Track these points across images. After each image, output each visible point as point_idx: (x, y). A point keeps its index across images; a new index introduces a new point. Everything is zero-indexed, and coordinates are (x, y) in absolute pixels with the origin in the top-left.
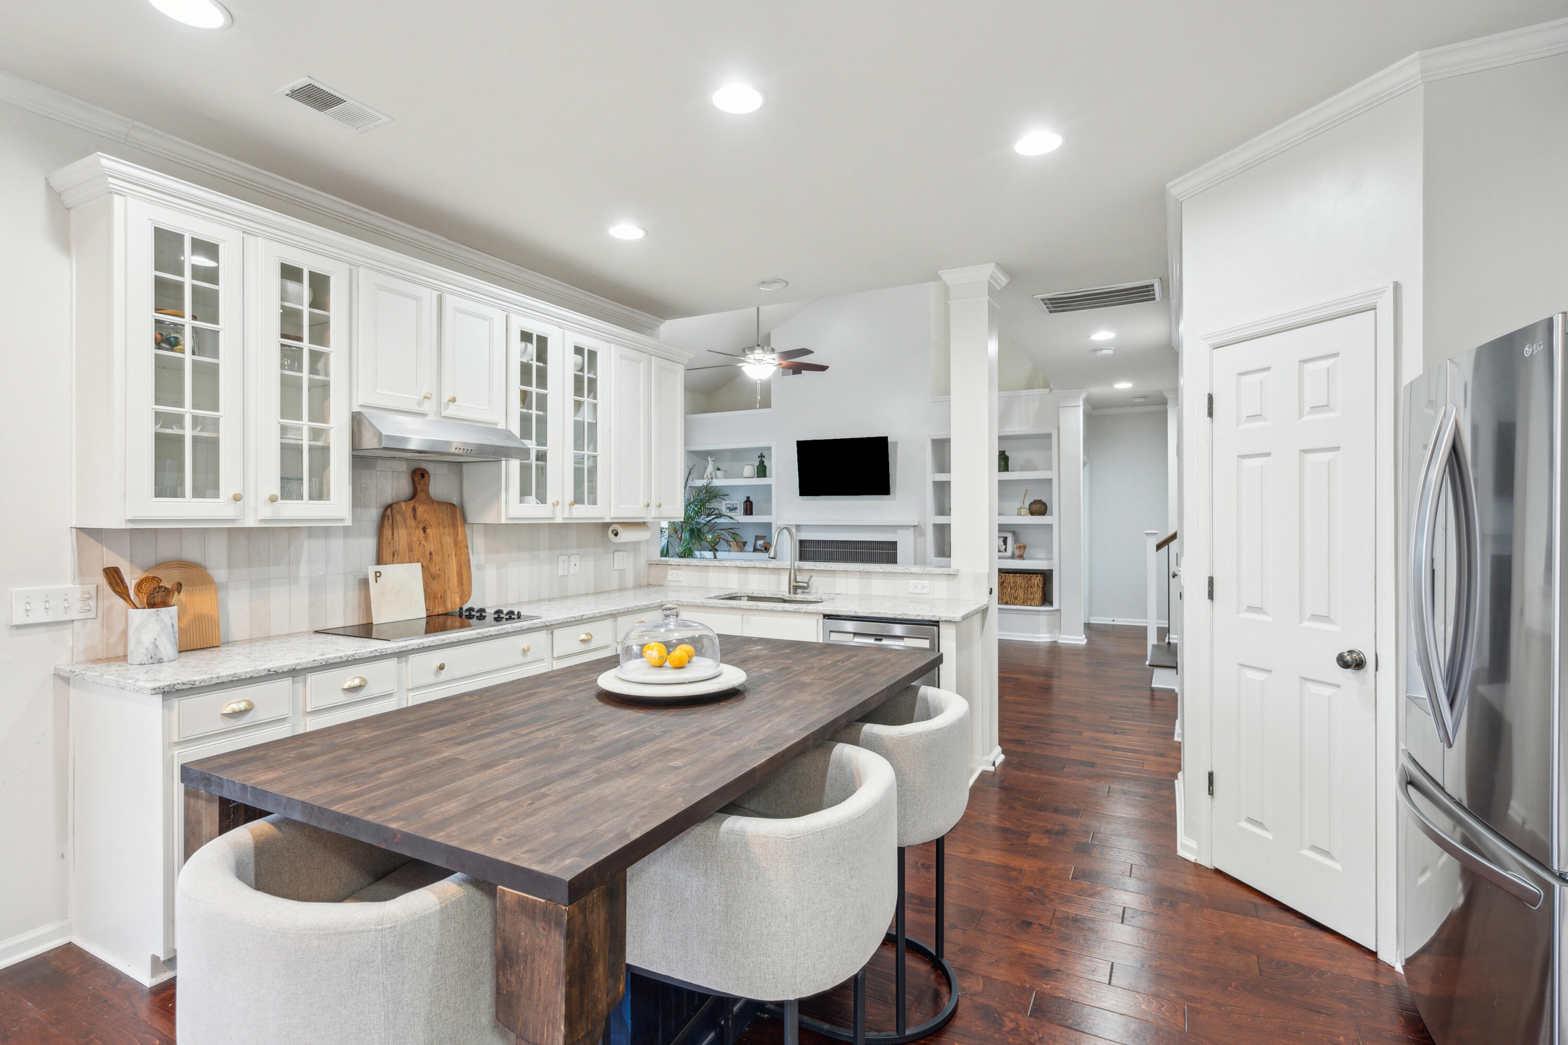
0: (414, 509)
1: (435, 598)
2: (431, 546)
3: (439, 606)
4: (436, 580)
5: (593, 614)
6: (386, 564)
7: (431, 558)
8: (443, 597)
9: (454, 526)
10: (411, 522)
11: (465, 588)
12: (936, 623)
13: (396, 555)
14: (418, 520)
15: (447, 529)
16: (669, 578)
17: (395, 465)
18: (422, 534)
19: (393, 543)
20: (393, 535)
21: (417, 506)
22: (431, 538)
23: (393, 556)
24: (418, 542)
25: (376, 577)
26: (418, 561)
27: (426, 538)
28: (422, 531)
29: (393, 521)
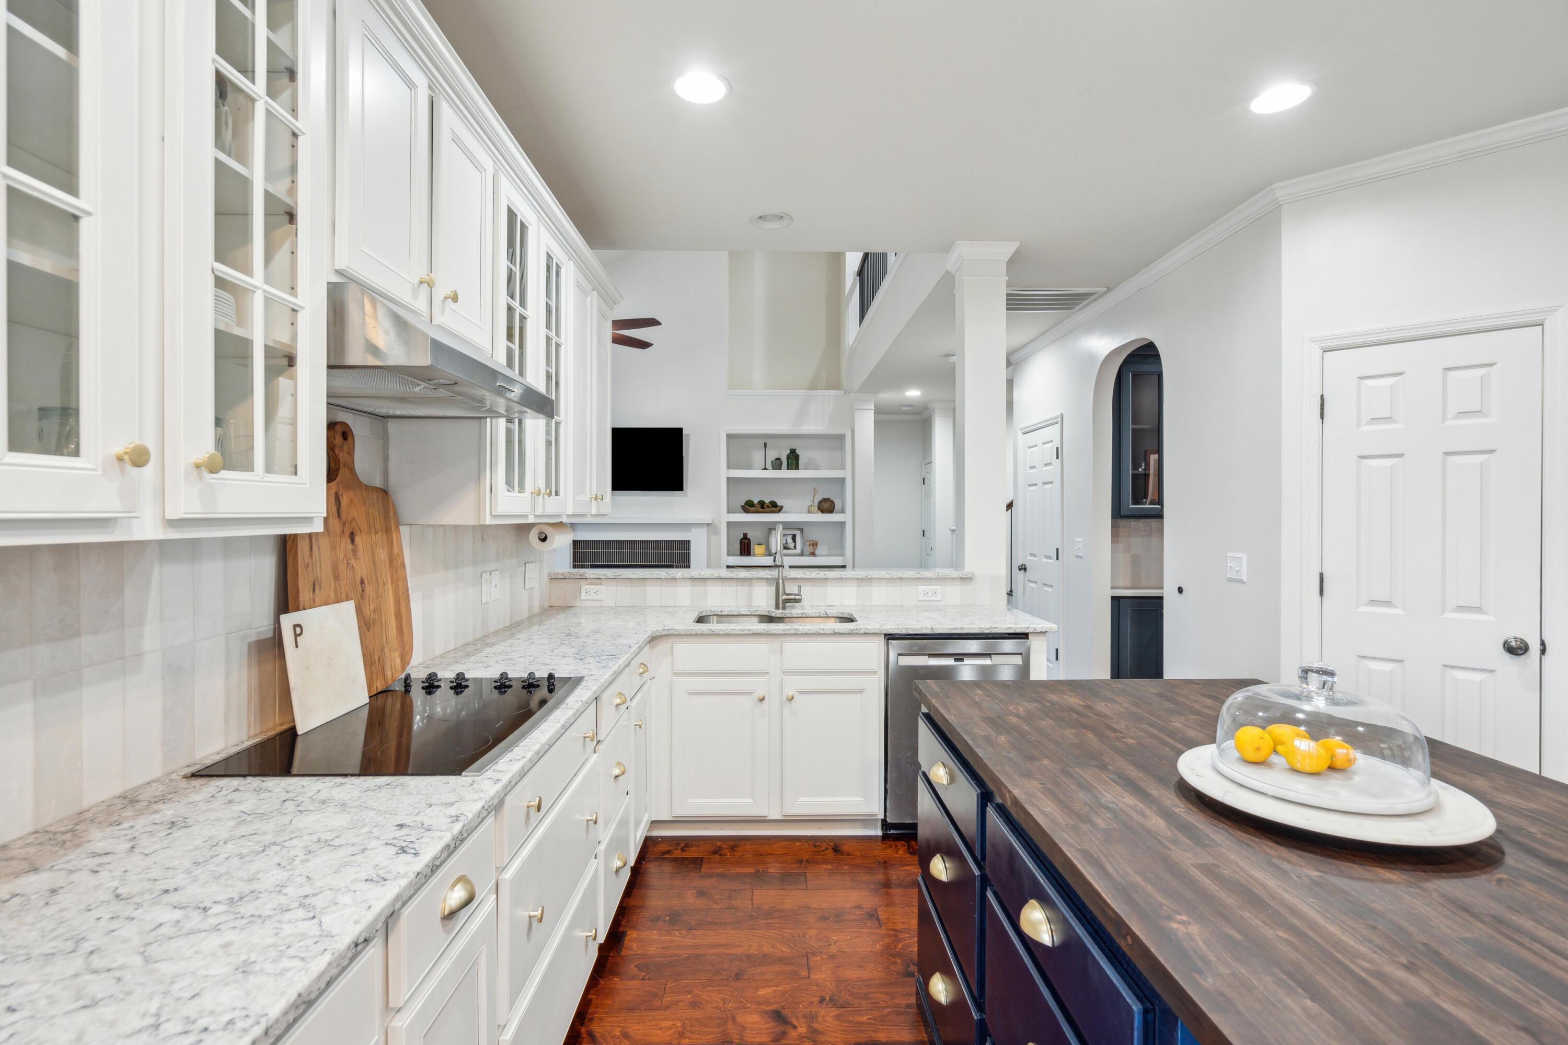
0: (338, 500)
2: (362, 569)
3: (380, 681)
4: (374, 631)
6: (304, 609)
7: (363, 591)
8: (381, 659)
9: (388, 530)
11: (406, 638)
12: (1024, 636)
13: (317, 587)
14: (343, 518)
15: (379, 536)
16: (583, 596)
18: (350, 547)
19: (312, 565)
20: (311, 549)
21: (341, 493)
22: (360, 553)
23: (314, 591)
24: (345, 562)
25: (296, 636)
26: (348, 599)
27: (355, 552)
28: (349, 540)
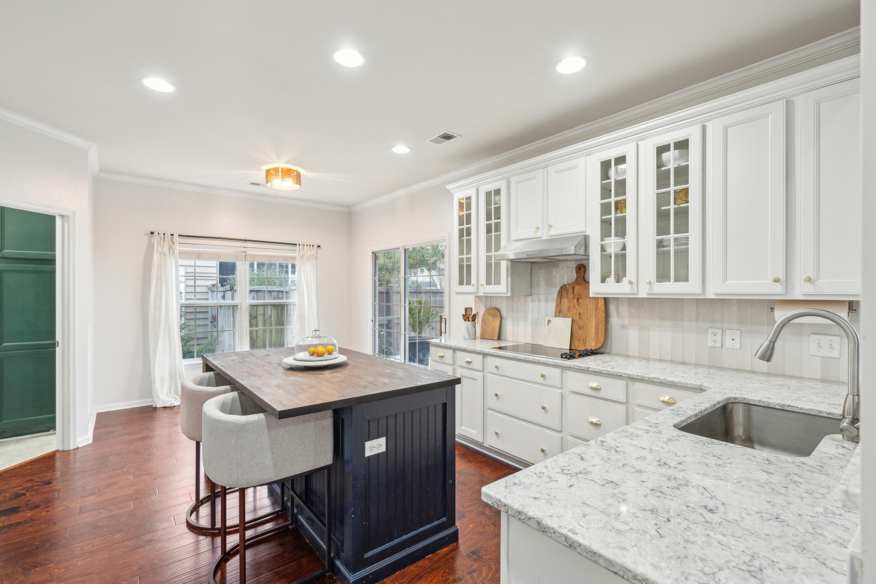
0: (573, 288)
1: (579, 340)
2: (580, 310)
3: (581, 346)
4: (581, 330)
5: (599, 369)
7: (579, 317)
8: (584, 340)
10: (571, 295)
11: (600, 338)
13: (561, 312)
14: (575, 294)
15: (591, 300)
17: (569, 264)
18: (576, 302)
20: (561, 302)
21: (575, 286)
22: (581, 304)
23: (560, 313)
24: (573, 307)
25: (548, 323)
27: (578, 304)
28: (576, 300)
29: (561, 294)
